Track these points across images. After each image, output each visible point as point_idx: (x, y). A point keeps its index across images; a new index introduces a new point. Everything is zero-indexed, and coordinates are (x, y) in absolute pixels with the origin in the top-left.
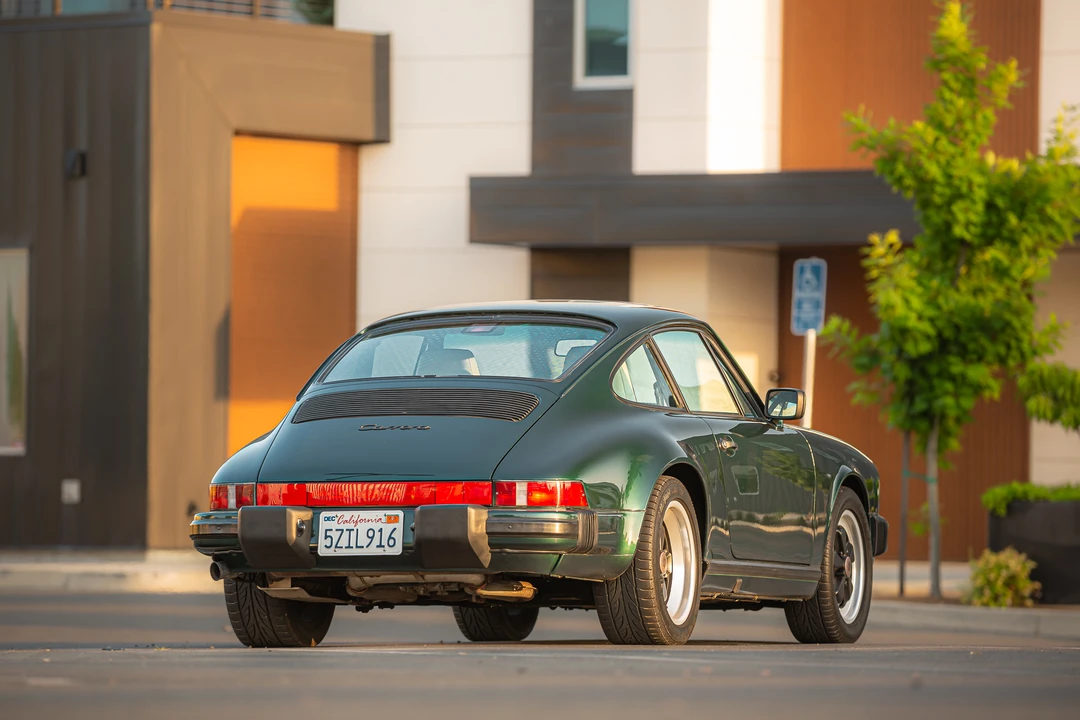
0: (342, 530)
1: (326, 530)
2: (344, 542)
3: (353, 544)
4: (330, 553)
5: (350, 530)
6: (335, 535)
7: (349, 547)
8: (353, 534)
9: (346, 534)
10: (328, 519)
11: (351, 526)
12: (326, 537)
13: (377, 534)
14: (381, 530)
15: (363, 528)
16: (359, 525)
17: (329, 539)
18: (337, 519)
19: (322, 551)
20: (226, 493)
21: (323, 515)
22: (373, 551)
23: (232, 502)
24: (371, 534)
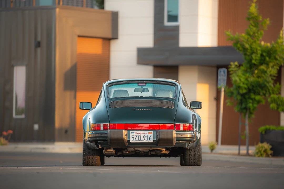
0: (137, 136)
1: (132, 136)
2: (137, 139)
3: (140, 139)
4: (133, 142)
5: (139, 136)
6: (135, 137)
7: (139, 140)
8: (140, 137)
9: (137, 137)
10: (132, 133)
11: (139, 135)
12: (132, 138)
13: (146, 137)
14: (147, 136)
15: (142, 135)
16: (141, 135)
17: (133, 138)
18: (135, 133)
19: (131, 141)
20: (100, 126)
21: (131, 132)
22: (145, 141)
23: (102, 128)
24: (144, 137)
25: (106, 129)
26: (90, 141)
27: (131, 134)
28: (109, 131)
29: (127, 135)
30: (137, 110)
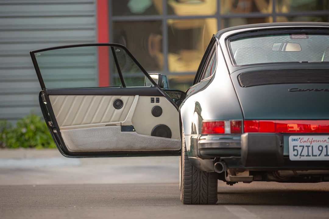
0: (303, 147)
1: (294, 146)
2: (305, 153)
3: (310, 154)
4: (298, 158)
5: (308, 147)
6: (300, 149)
7: (308, 155)
8: (310, 148)
9: (306, 148)
10: (294, 140)
11: (308, 144)
12: (294, 150)
13: (325, 149)
14: (326, 147)
15: (316, 145)
16: (313, 144)
17: (296, 152)
18: (299, 140)
19: (292, 158)
20: (222, 125)
21: (291, 138)
22: (323, 158)
23: (228, 130)
24: (321, 148)
25: (236, 130)
26: (200, 156)
27: (291, 144)
28: (245, 136)
29: (282, 145)
30: (300, 90)
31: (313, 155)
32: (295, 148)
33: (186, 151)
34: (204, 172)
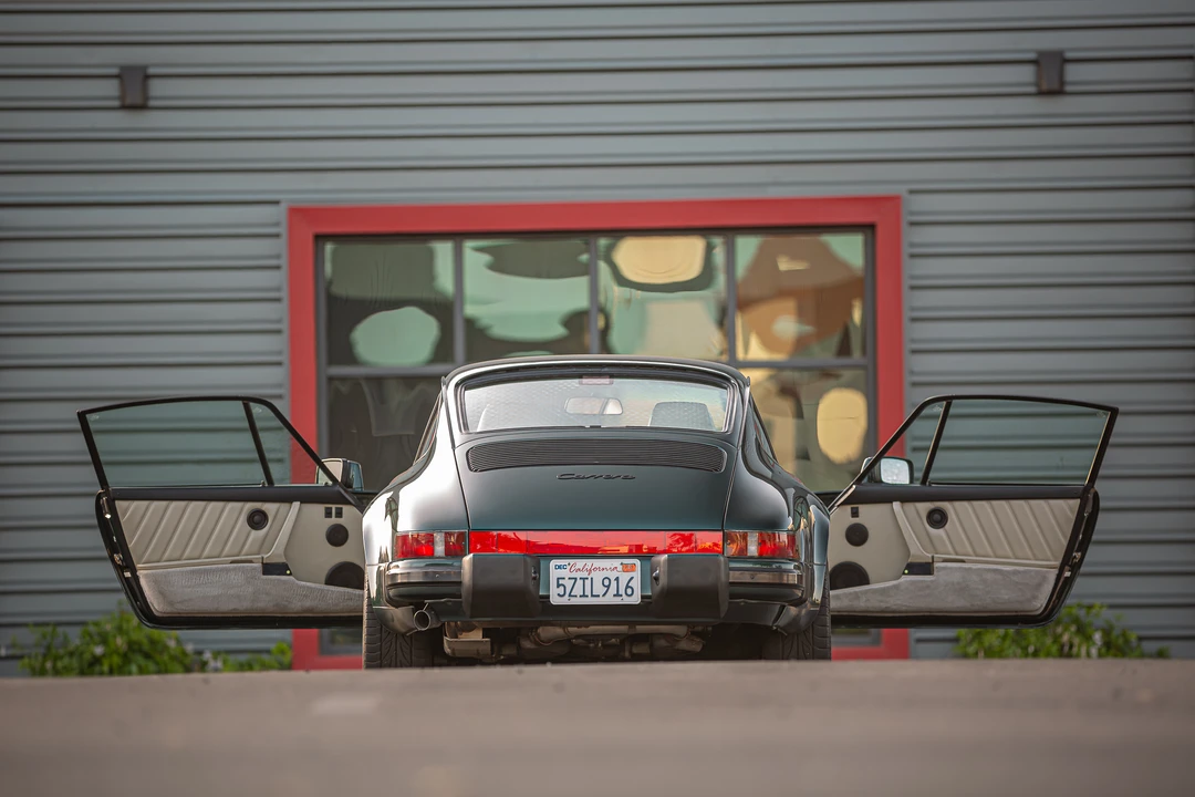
0: (576, 579)
1: (558, 579)
2: (578, 590)
3: (588, 592)
4: (565, 601)
5: (584, 579)
6: (569, 584)
7: (584, 596)
8: (588, 582)
9: (580, 582)
10: (560, 567)
11: (585, 574)
12: (558, 586)
13: (614, 584)
14: (617, 579)
15: (598, 577)
16: (593, 574)
17: (562, 588)
18: (569, 567)
19: (555, 600)
20: (431, 540)
21: (553, 563)
22: (610, 600)
23: (440, 549)
24: (606, 583)
25: (454, 552)
26: (391, 601)
27: (554, 574)
28: (468, 559)
29: (538, 577)
30: (578, 478)
31: (592, 596)
32: (561, 582)
33: (369, 597)
34: (403, 635)
